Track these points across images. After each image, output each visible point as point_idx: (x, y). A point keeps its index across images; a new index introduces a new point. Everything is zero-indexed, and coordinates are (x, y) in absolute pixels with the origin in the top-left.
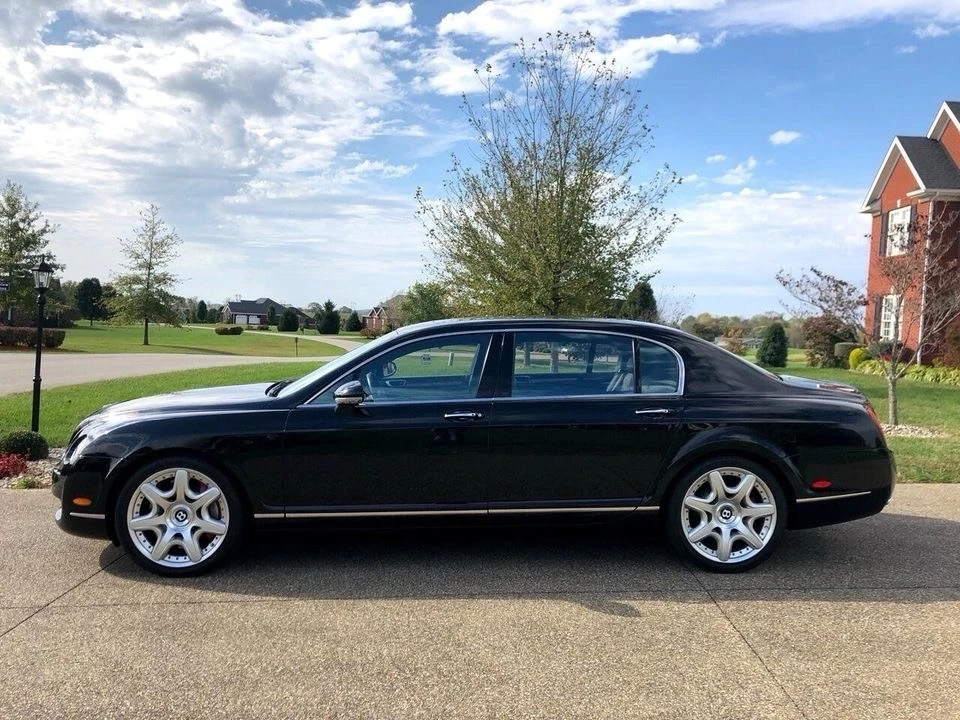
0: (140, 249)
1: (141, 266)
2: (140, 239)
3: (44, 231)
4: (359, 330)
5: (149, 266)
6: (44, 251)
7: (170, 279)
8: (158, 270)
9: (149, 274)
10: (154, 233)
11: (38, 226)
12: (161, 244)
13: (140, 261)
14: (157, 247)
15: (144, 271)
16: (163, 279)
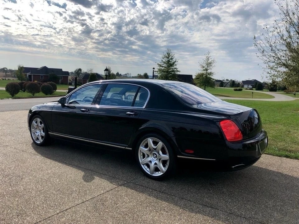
0: (204, 65)
1: (204, 70)
2: (204, 62)
3: (175, 62)
4: (283, 90)
5: (207, 70)
6: (175, 67)
7: (212, 74)
8: (209, 71)
9: (207, 72)
10: (209, 60)
11: (174, 60)
12: (210, 63)
13: (204, 68)
14: (209, 64)
15: (205, 71)
16: (210, 74)
